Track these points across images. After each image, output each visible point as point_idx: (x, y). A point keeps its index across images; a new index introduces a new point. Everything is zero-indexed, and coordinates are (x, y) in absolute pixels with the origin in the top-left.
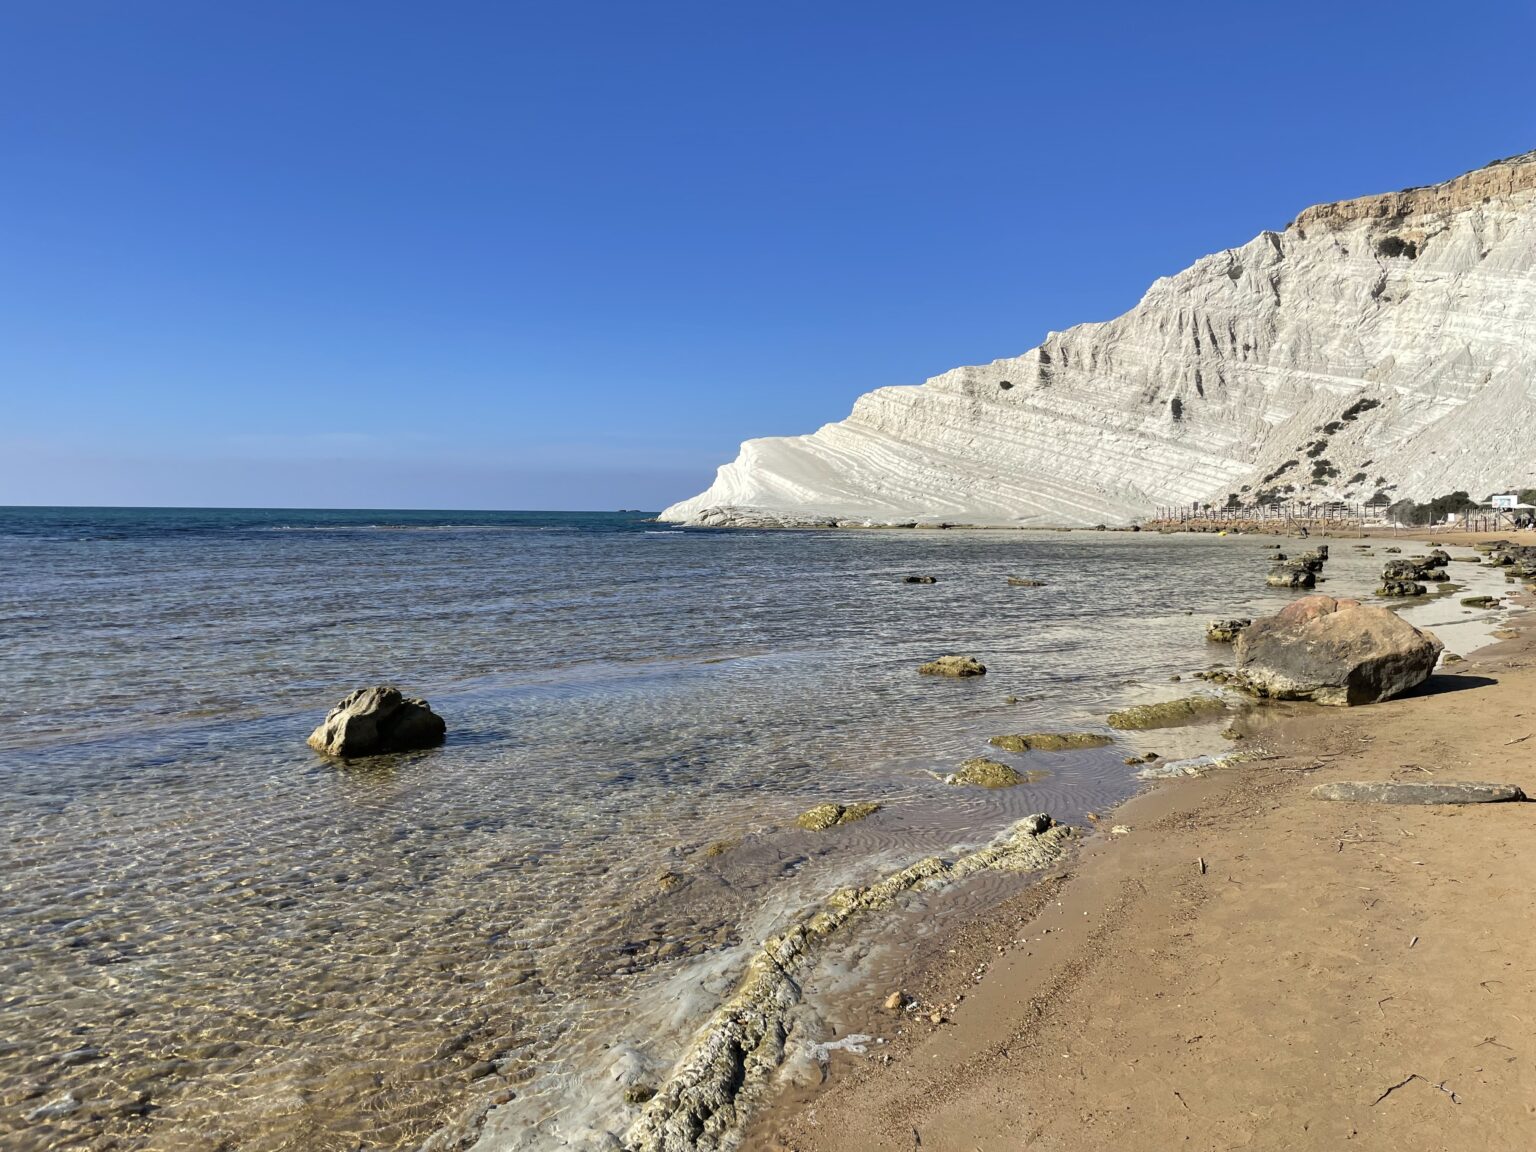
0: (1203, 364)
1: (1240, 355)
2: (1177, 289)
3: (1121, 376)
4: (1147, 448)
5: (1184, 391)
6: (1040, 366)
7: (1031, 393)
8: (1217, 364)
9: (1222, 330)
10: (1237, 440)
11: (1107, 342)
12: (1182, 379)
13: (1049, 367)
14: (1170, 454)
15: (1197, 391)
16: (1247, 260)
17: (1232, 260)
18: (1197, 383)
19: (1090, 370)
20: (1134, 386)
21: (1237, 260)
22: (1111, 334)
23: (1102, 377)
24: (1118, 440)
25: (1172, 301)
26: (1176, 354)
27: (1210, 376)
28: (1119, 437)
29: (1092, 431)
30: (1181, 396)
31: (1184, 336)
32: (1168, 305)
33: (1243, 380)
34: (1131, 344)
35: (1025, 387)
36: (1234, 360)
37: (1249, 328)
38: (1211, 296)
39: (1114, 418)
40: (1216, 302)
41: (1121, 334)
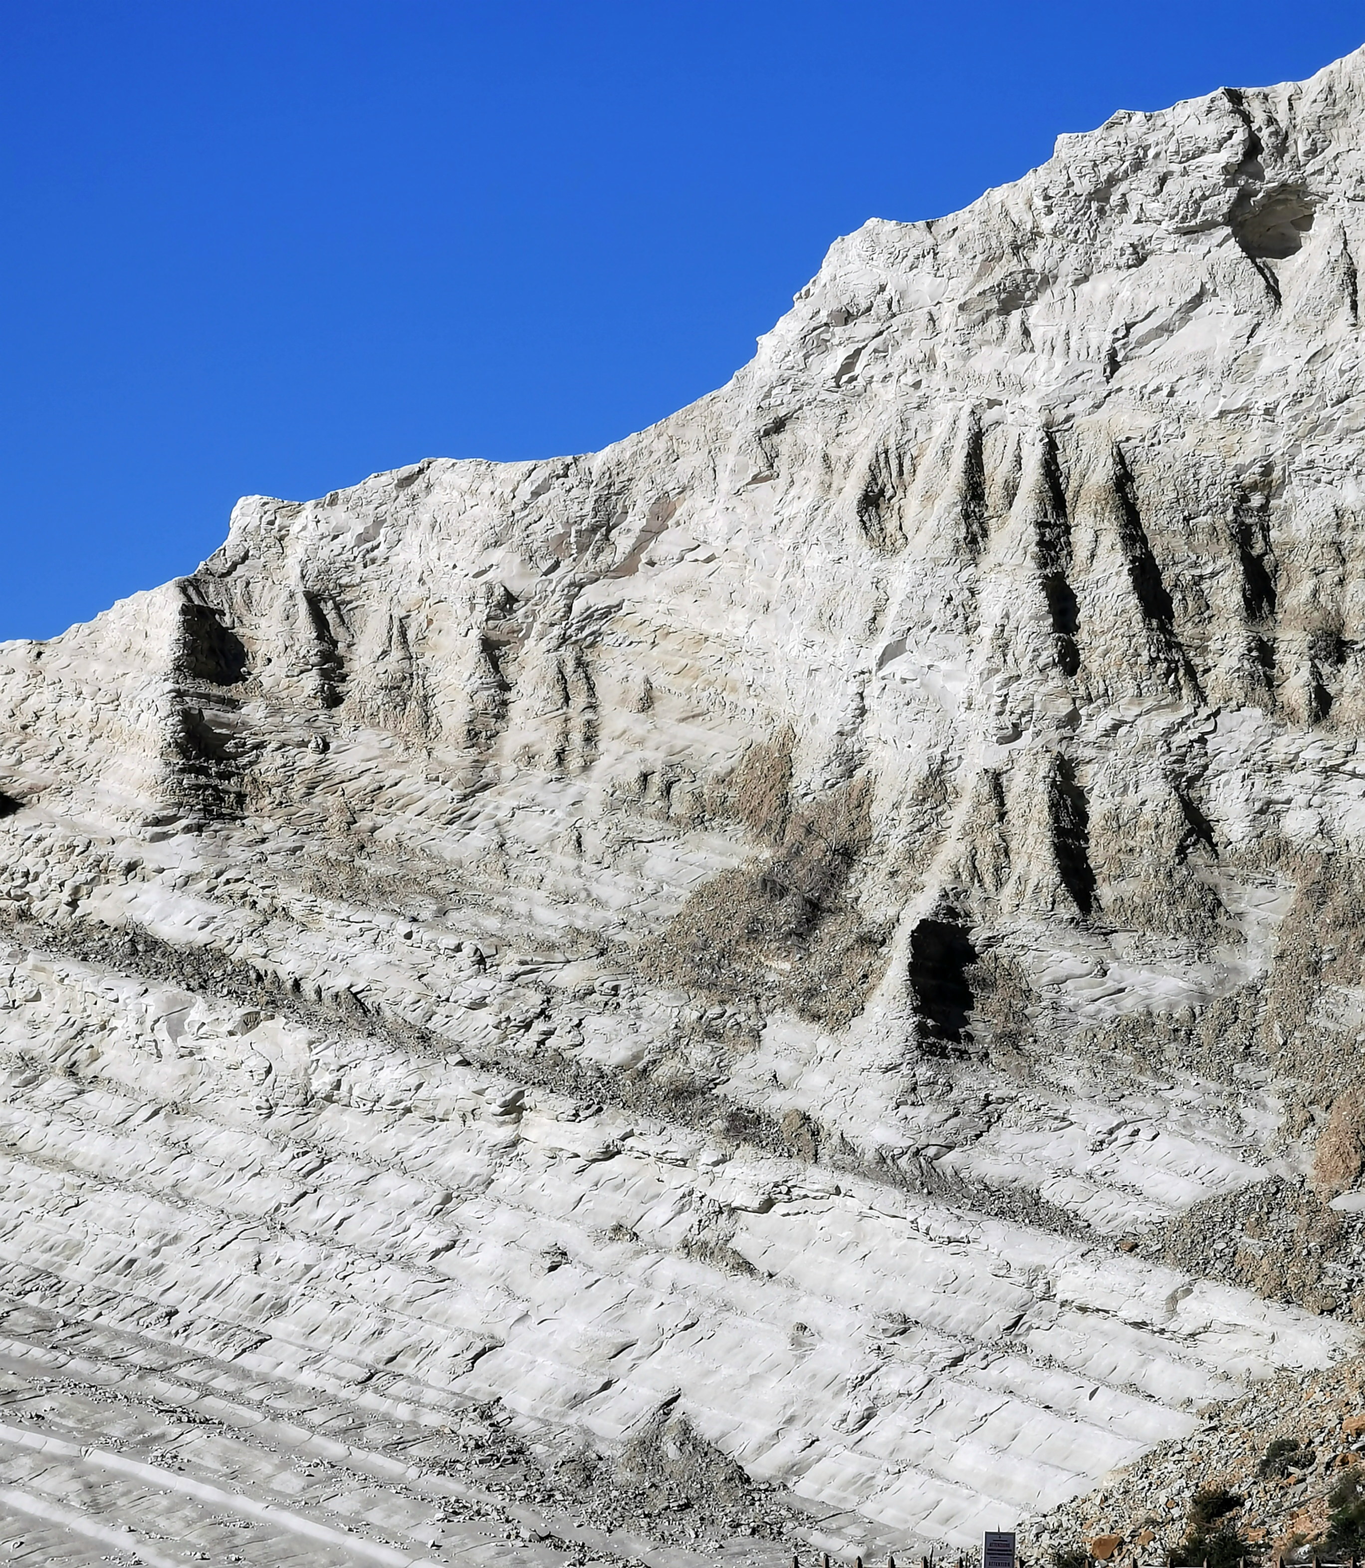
1: (1296, 687)
2: (961, 288)
3: (645, 777)
4: (767, 1205)
5: (988, 879)
6: (180, 694)
7: (123, 854)
8: (1171, 731)
9: (1202, 537)
10: (1261, 1174)
11: (566, 573)
12: (978, 805)
13: (233, 704)
14: (896, 1244)
15: (1052, 876)
16: (1330, 153)
17: (1253, 147)
18: (1059, 832)
19: (473, 735)
20: (714, 839)
21: (1281, 150)
22: (594, 529)
23: (541, 774)
24: (609, 1154)
25: (930, 360)
26: (944, 665)
27: (1132, 799)
28: (613, 1133)
29: (462, 1091)
30: (974, 905)
31: (987, 561)
32: (909, 378)
33: (1312, 826)
34: (704, 593)
35: (89, 818)
36: (1258, 712)
37: (1346, 536)
38: (1140, 343)
39: (592, 1023)
40: (1165, 380)
41: (650, 534)
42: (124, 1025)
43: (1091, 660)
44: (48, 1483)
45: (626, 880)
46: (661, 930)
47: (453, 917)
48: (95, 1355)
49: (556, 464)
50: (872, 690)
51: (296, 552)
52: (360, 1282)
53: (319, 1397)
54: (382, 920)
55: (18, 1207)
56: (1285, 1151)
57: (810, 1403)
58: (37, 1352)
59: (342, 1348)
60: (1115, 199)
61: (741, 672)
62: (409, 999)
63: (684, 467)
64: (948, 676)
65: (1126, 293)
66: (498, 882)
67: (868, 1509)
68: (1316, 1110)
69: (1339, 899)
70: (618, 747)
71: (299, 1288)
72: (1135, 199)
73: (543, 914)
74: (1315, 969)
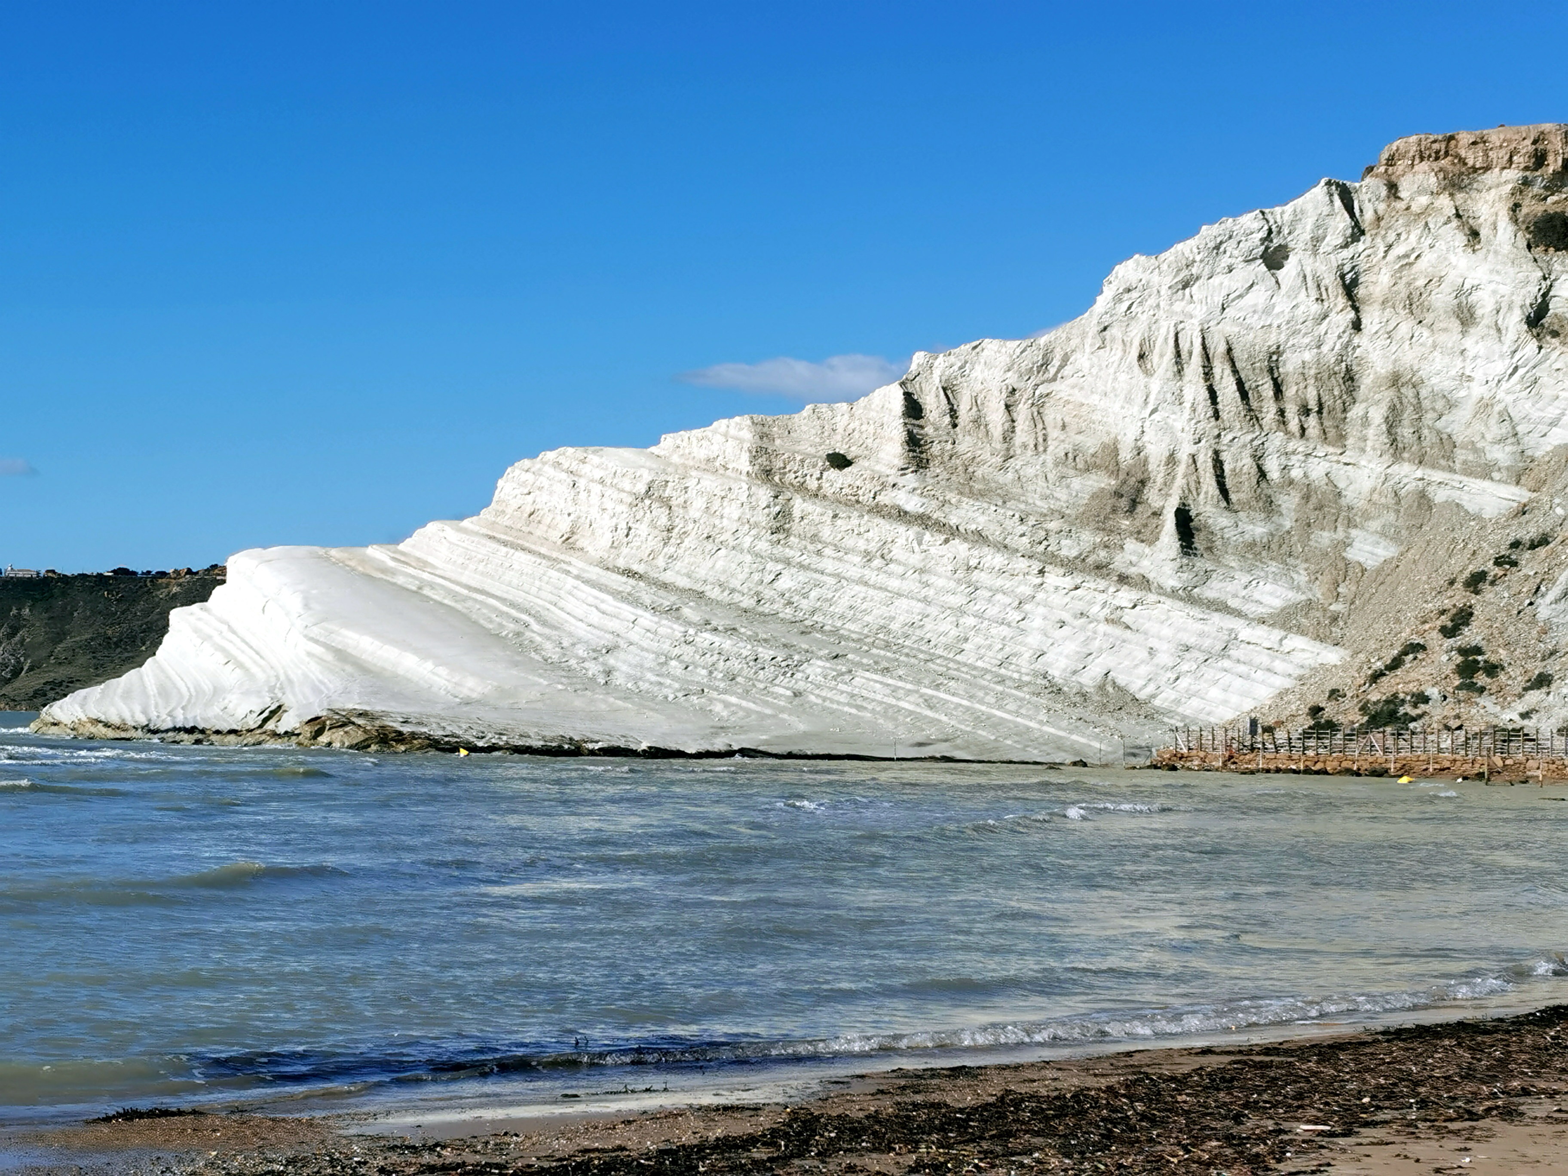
0: (1226, 438)
1: (1294, 425)
2: (1168, 280)
3: (1066, 454)
4: (1134, 607)
5: (1194, 493)
6: (906, 424)
7: (891, 480)
8: (1252, 440)
9: (1257, 371)
10: (1304, 597)
11: (1033, 381)
12: (1188, 466)
13: (922, 427)
14: (1181, 620)
15: (1217, 492)
16: (1296, 233)
17: (1270, 231)
18: (1217, 476)
19: (1005, 439)
20: (1094, 477)
21: (1279, 232)
22: (1042, 365)
23: (1030, 453)
24: (1076, 588)
25: (1158, 306)
26: (1173, 417)
27: (1240, 464)
28: (1078, 581)
29: (1023, 566)
30: (1190, 502)
31: (1186, 379)
32: (1152, 313)
33: (1302, 475)
34: (1082, 388)
35: (877, 468)
36: (1282, 434)
37: (1306, 371)
38: (1233, 301)
39: (1064, 542)
40: (1242, 314)
41: (1061, 367)
42: (901, 541)
43: (1224, 415)
44: (910, 699)
45: (1065, 491)
46: (1081, 510)
47: (1008, 504)
48: (907, 655)
49: (1028, 342)
50: (1147, 424)
51: (937, 373)
52: (993, 631)
53: (987, 671)
54: (985, 505)
55: (871, 604)
56: (1311, 590)
57: (1157, 674)
58: (889, 654)
59: (990, 654)
60: (1222, 249)
61: (1096, 417)
62: (997, 533)
63: (1073, 343)
64: (1174, 420)
65: (1226, 283)
66: (1020, 491)
67: (1180, 710)
68: (1318, 575)
69: (1314, 500)
70: (1056, 443)
71: (973, 633)
72: (1229, 249)
73: (1038, 503)
74: (1309, 525)
